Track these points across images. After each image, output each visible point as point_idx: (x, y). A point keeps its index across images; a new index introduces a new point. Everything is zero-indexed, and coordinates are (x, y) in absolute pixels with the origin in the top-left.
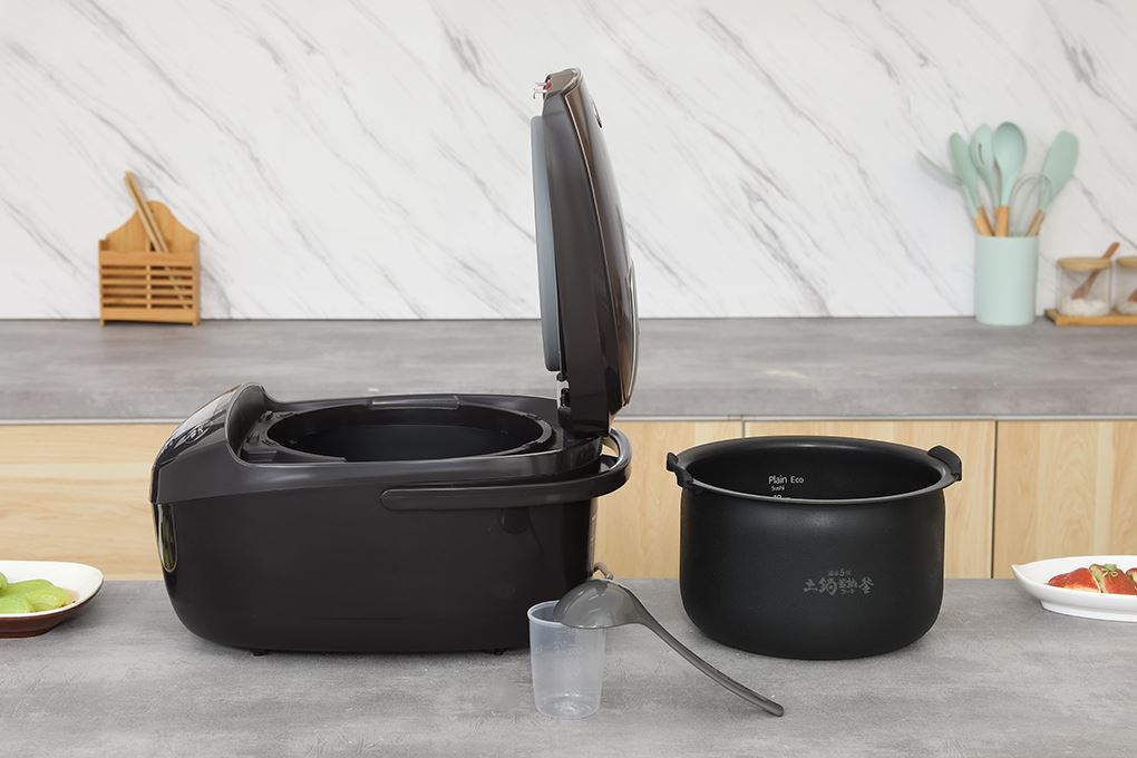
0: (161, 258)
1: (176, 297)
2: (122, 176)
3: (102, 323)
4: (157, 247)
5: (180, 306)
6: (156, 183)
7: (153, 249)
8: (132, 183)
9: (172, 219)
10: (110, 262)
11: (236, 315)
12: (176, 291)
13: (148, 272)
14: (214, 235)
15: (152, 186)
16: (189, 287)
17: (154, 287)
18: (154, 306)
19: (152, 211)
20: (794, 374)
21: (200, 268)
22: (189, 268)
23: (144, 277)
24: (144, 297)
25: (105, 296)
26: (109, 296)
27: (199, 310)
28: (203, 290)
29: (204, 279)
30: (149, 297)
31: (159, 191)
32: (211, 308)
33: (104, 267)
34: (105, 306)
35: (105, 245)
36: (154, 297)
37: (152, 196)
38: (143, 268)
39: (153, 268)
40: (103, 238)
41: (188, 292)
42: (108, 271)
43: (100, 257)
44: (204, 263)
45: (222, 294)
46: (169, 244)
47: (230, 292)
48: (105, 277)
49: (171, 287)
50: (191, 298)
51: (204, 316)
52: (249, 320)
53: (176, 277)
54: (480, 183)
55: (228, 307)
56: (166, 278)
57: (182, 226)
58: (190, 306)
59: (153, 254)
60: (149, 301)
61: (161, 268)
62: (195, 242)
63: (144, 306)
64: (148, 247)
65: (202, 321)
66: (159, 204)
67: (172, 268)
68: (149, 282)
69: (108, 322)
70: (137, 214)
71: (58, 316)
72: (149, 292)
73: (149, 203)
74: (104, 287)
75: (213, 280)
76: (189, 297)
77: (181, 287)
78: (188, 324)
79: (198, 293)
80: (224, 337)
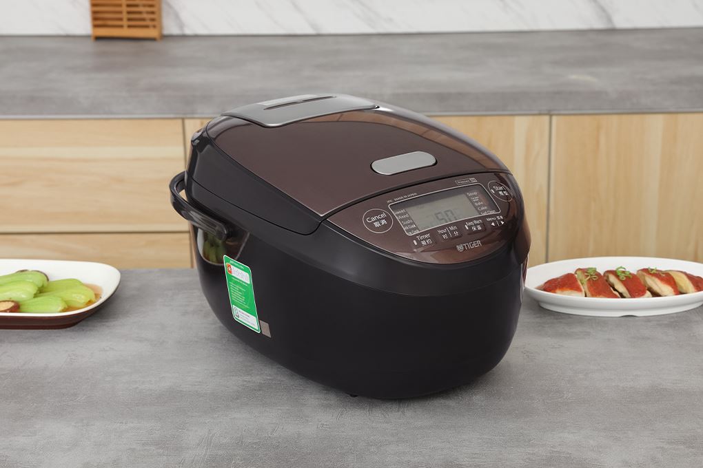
1: (143, 20)
3: (92, 38)
5: (147, 27)
11: (188, 32)
12: (145, 16)
13: (124, 2)
16: (153, 13)
17: (129, 13)
18: (129, 26)
20: (588, 78)
23: (120, 5)
24: (121, 19)
25: (95, 19)
26: (97, 19)
27: (161, 28)
28: (164, 15)
29: (164, 7)
30: (125, 19)
32: (170, 27)
34: (95, 26)
36: (129, 19)
41: (152, 16)
42: (96, 2)
45: (177, 16)
47: (184, 16)
48: (93, 5)
49: (140, 13)
50: (155, 21)
51: (166, 32)
52: (196, 36)
53: (144, 5)
55: (181, 26)
56: (137, 6)
58: (154, 27)
60: (125, 23)
63: (121, 26)
65: (164, 37)
68: (124, 9)
69: (98, 38)
71: (62, 32)
72: (125, 16)
74: (94, 13)
75: (170, 6)
76: (153, 20)
77: (148, 13)
78: (153, 39)
79: (160, 16)
80: (177, 50)
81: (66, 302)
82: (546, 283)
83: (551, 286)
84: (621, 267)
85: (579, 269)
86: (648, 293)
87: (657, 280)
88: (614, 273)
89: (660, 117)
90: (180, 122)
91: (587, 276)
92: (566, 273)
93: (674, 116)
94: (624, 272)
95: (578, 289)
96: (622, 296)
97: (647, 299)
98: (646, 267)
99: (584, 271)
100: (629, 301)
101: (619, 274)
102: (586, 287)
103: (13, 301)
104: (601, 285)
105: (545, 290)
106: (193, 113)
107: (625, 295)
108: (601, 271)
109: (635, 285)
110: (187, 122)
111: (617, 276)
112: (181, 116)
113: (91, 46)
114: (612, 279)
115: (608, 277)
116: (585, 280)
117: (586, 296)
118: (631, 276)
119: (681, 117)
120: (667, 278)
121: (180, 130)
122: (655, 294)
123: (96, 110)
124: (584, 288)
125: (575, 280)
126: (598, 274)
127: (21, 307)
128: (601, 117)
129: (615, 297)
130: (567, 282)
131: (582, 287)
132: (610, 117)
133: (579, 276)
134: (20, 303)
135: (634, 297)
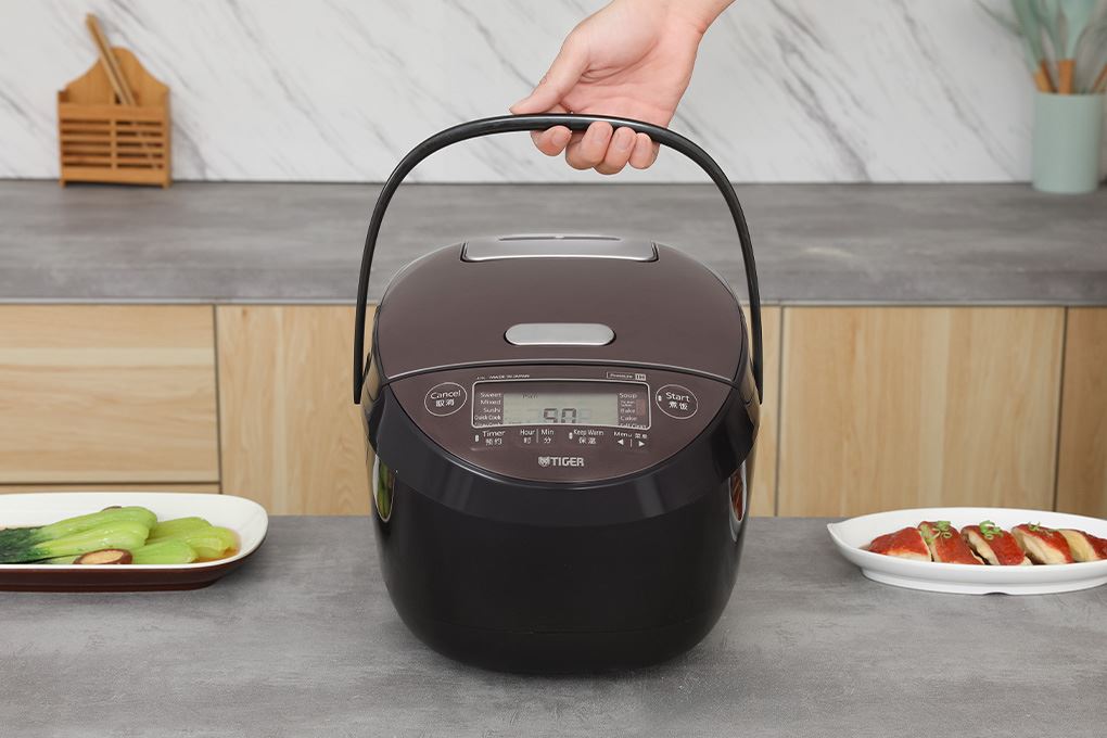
0: (127, 111)
1: (143, 156)
2: (82, 19)
3: (61, 184)
4: (123, 99)
5: (148, 166)
6: (122, 26)
7: (118, 101)
8: (95, 27)
9: (139, 68)
10: (69, 116)
11: (212, 175)
12: (145, 150)
13: (113, 128)
14: (186, 85)
15: (117, 30)
16: (158, 145)
17: (120, 144)
18: (121, 166)
19: (117, 57)
21: (171, 123)
22: (158, 124)
23: (107, 133)
24: (108, 155)
25: (65, 153)
26: (70, 153)
27: (170, 170)
28: (175, 148)
29: (175, 136)
30: (114, 155)
31: (124, 36)
32: (184, 169)
33: (64, 121)
34: (66, 165)
35: (64, 97)
36: (120, 155)
37: (117, 41)
38: (107, 122)
39: (120, 123)
40: (62, 86)
41: (157, 151)
42: (68, 126)
43: (61, 111)
44: (175, 117)
45: (195, 152)
46: (136, 96)
47: (205, 150)
48: (64, 132)
49: (138, 145)
50: (161, 158)
51: (177, 176)
52: (225, 183)
53: (145, 134)
54: (483, 30)
55: (202, 166)
56: (133, 134)
57: (151, 78)
58: (160, 166)
59: (118, 107)
60: (114, 160)
61: (127, 123)
62: (165, 94)
63: (108, 166)
64: (112, 99)
65: (174, 183)
66: (125, 51)
67: (140, 123)
68: (114, 139)
69: (69, 184)
70: (99, 63)
71: (11, 175)
72: (114, 149)
73: (115, 50)
74: (65, 143)
75: (185, 136)
76: (159, 156)
77: (150, 145)
78: (158, 186)
79: (169, 151)
80: (199, 202)
81: (196, 550)
82: (873, 541)
83: (882, 545)
84: (988, 522)
85: (925, 523)
86: (1027, 560)
87: (1040, 541)
88: (976, 529)
89: (947, 311)
90: (210, 309)
91: (936, 532)
92: (905, 527)
93: (966, 310)
94: (991, 529)
95: (922, 551)
96: (987, 562)
97: (1026, 567)
98: (1025, 523)
99: (931, 525)
100: (997, 570)
101: (984, 531)
102: (934, 548)
103: (119, 550)
104: (956, 546)
105: (872, 551)
106: (230, 298)
107: (991, 562)
108: (958, 526)
109: (1008, 548)
110: (220, 310)
111: (981, 535)
112: (213, 301)
113: (57, 195)
114: (974, 538)
115: (967, 536)
116: (932, 538)
117: (933, 560)
118: (1002, 535)
119: (977, 312)
120: (1058, 540)
121: (210, 323)
122: (1036, 562)
123: (78, 290)
124: (932, 549)
125: (919, 537)
126: (953, 531)
127: (134, 558)
128: (858, 310)
129: (978, 563)
130: (906, 541)
131: (927, 548)
132: (871, 310)
133: (925, 533)
134: (133, 552)
135: (1005, 564)
